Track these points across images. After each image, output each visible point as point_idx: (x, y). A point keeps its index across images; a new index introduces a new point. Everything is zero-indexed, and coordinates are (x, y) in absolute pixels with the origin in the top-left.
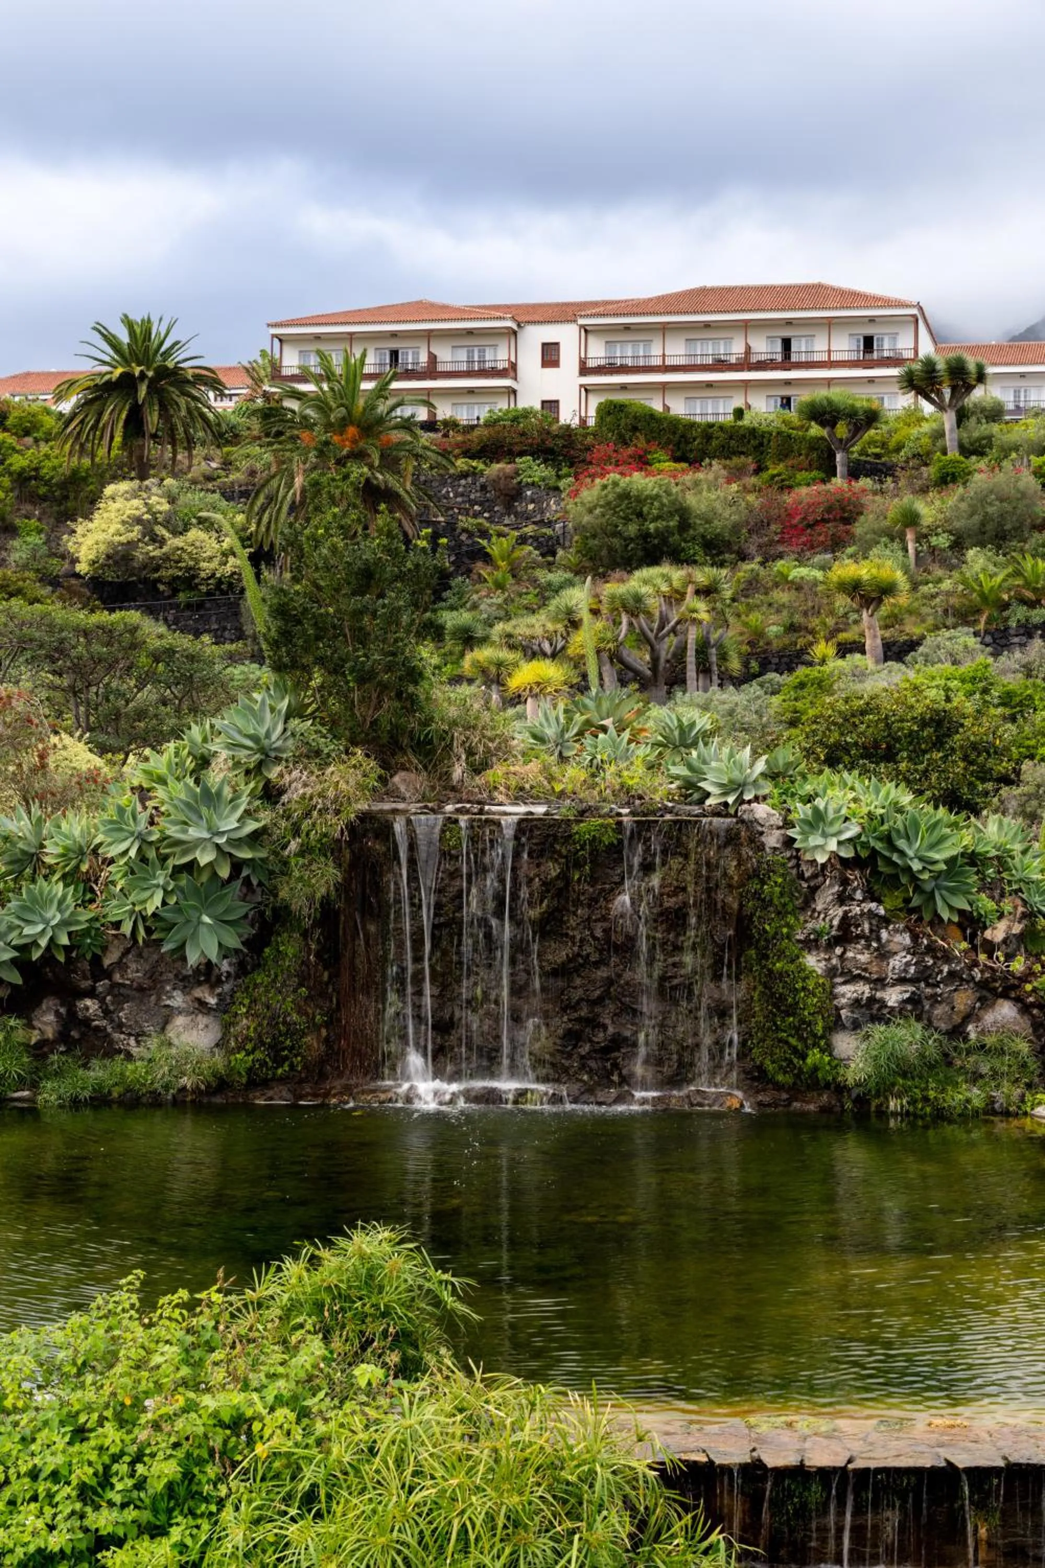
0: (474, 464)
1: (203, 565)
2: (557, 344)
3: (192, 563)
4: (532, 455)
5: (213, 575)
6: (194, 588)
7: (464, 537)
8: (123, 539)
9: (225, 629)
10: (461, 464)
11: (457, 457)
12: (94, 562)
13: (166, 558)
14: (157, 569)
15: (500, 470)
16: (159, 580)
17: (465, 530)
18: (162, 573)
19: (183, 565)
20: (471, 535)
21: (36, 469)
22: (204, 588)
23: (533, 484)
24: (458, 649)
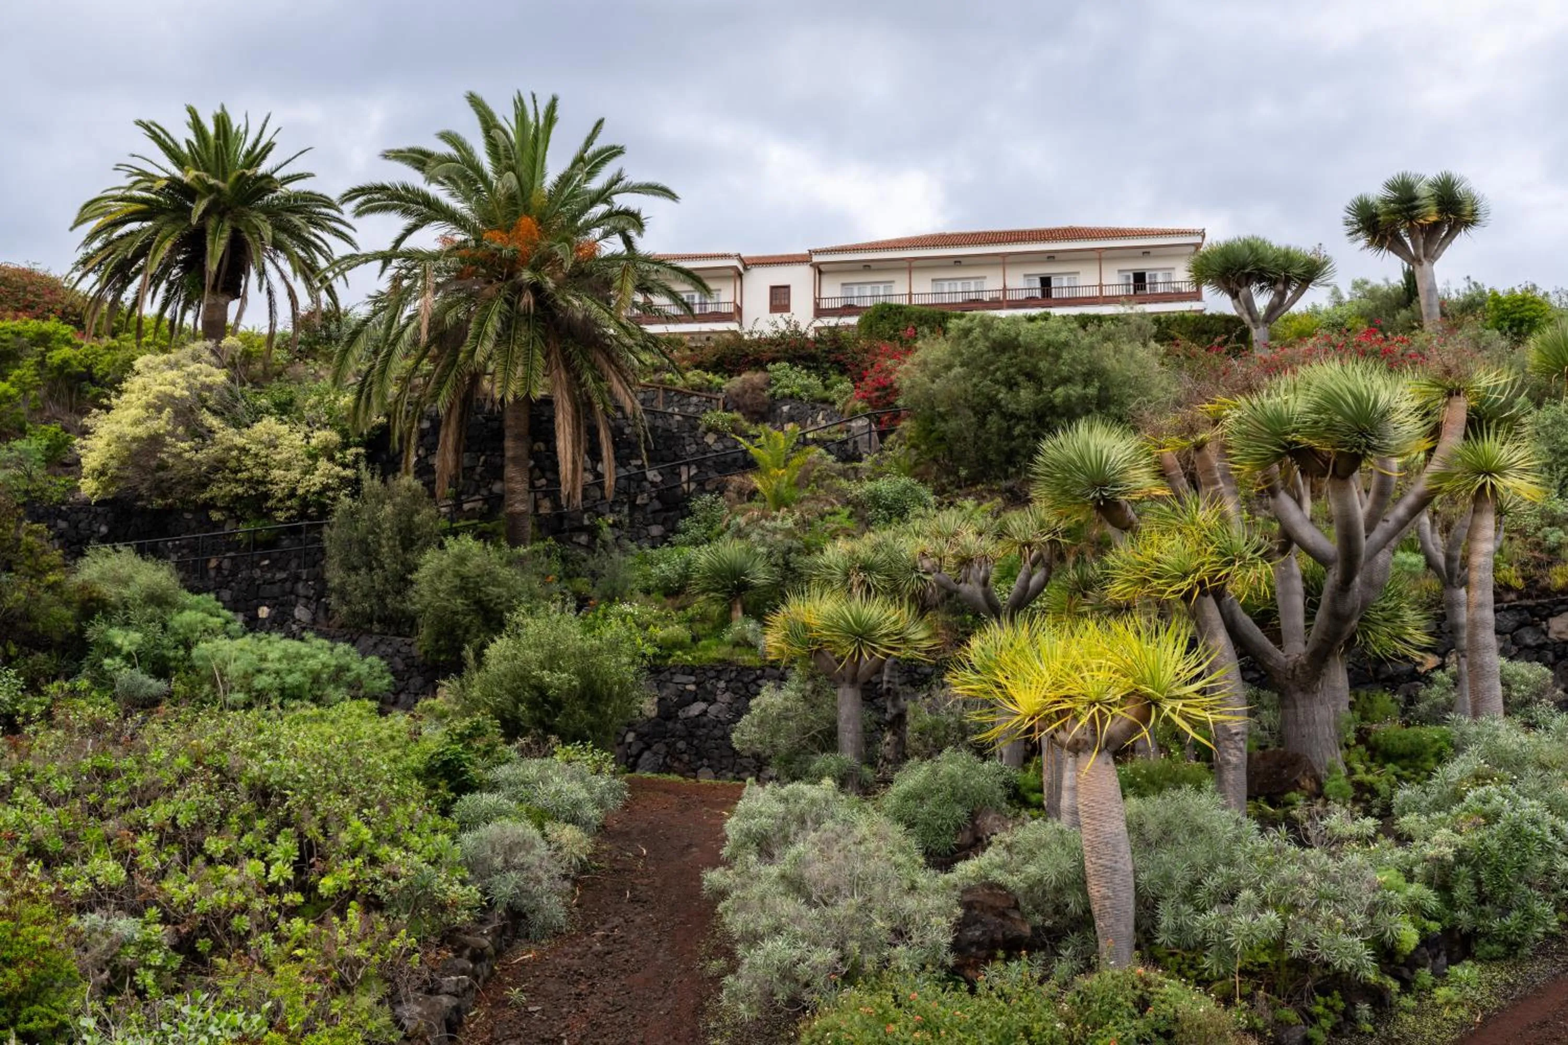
0: (710, 376)
1: (276, 473)
2: (787, 287)
3: (258, 472)
4: (789, 361)
5: (292, 494)
6: (267, 515)
7: (710, 439)
8: (140, 431)
9: (297, 578)
10: (694, 377)
11: (688, 369)
12: (102, 473)
13: (219, 465)
14: (203, 486)
15: (744, 382)
16: (209, 505)
17: (710, 429)
18: (213, 491)
19: (245, 475)
20: (721, 436)
21: (89, 367)
22: (281, 516)
23: (791, 396)
24: (715, 610)
